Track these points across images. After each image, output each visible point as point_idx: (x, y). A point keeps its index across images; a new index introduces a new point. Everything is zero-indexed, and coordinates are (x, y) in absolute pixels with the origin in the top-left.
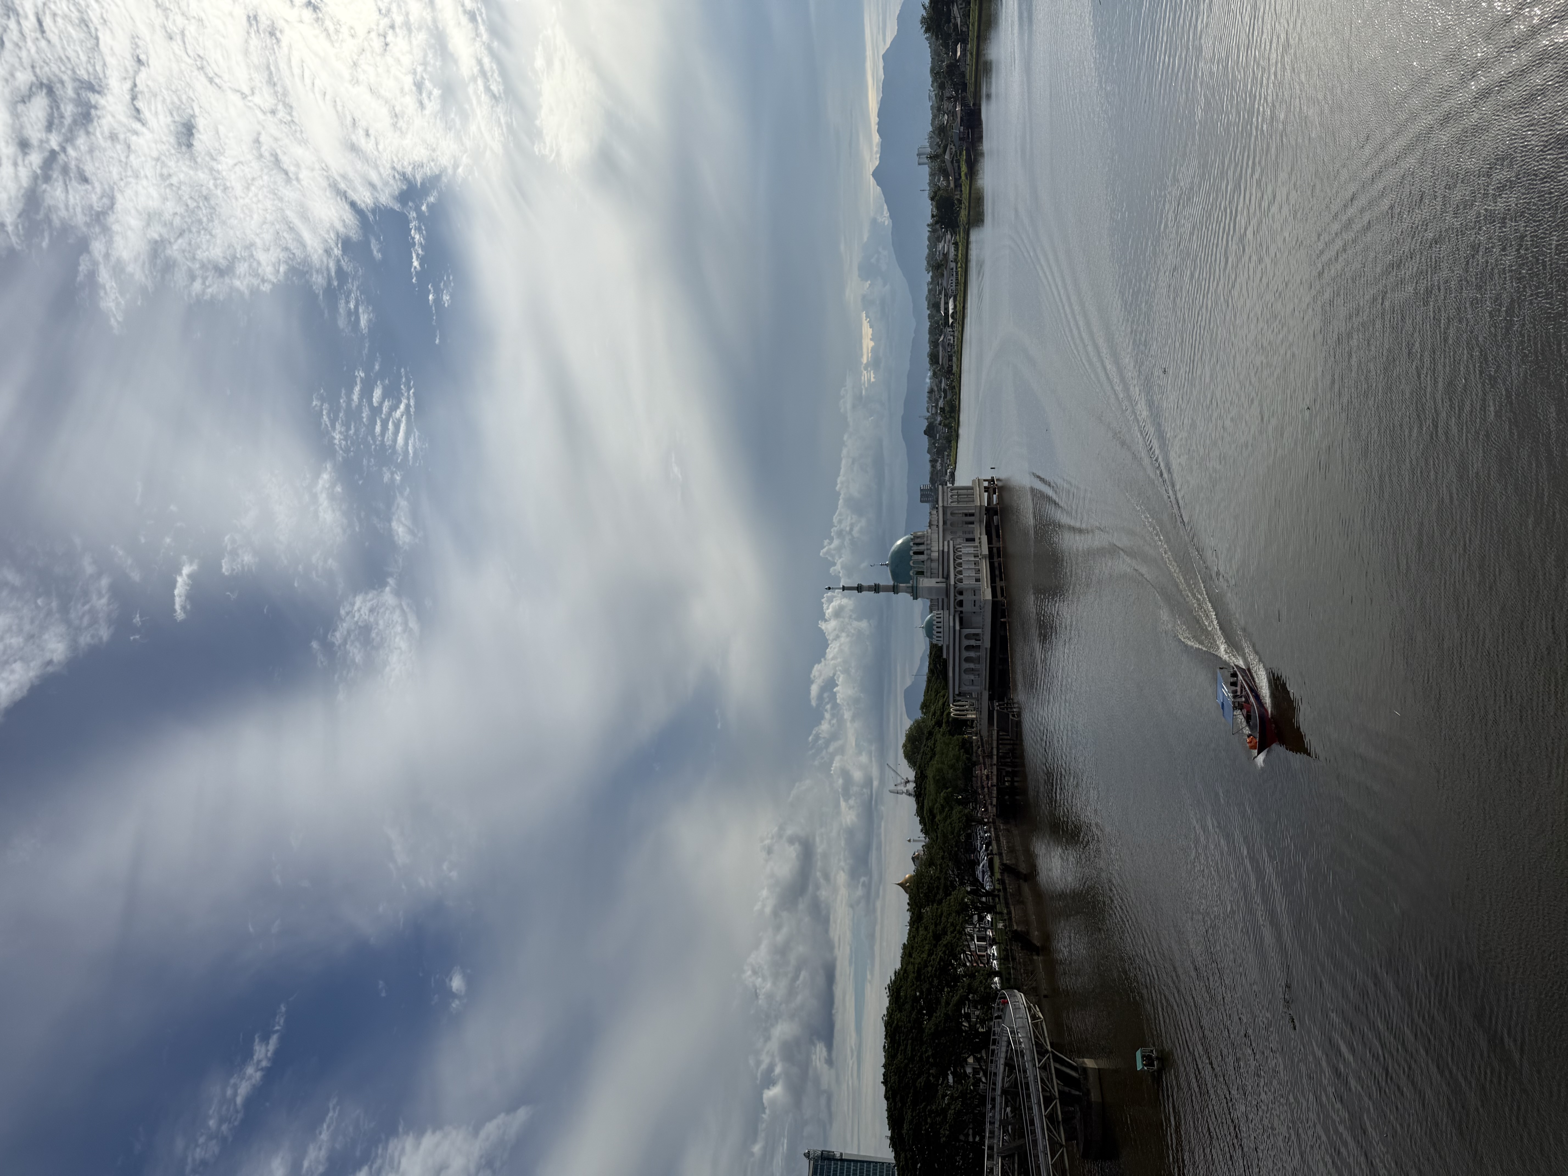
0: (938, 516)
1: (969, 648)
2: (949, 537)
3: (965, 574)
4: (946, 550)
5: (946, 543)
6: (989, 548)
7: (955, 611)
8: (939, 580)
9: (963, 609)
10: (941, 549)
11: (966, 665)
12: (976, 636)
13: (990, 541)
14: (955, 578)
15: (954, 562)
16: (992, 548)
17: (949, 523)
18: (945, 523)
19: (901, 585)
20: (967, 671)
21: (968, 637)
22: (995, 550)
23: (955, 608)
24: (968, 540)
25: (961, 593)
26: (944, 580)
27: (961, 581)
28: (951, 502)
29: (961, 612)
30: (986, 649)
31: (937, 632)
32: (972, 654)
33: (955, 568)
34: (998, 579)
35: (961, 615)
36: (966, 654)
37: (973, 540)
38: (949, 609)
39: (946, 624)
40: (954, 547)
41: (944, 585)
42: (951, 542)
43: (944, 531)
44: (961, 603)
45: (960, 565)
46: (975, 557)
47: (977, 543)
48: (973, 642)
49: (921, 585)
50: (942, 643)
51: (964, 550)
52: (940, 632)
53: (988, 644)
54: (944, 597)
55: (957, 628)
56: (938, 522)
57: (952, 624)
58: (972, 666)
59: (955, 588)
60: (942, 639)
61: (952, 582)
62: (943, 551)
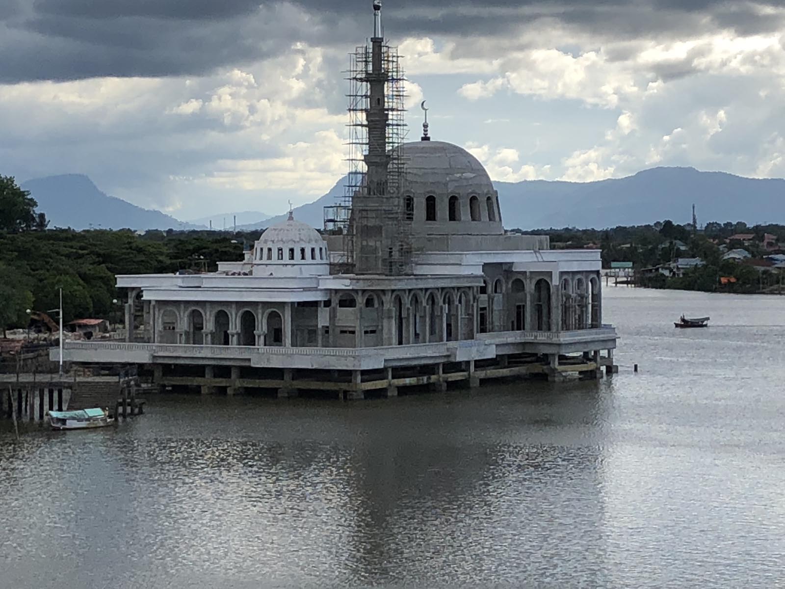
1: (248, 321)
6: (468, 362)
7: (329, 292)
13: (481, 363)
16: (468, 369)
20: (196, 318)
21: (274, 319)
22: (462, 374)
23: (338, 291)
37: (483, 328)
44: (347, 302)
48: (261, 328)
50: (256, 260)
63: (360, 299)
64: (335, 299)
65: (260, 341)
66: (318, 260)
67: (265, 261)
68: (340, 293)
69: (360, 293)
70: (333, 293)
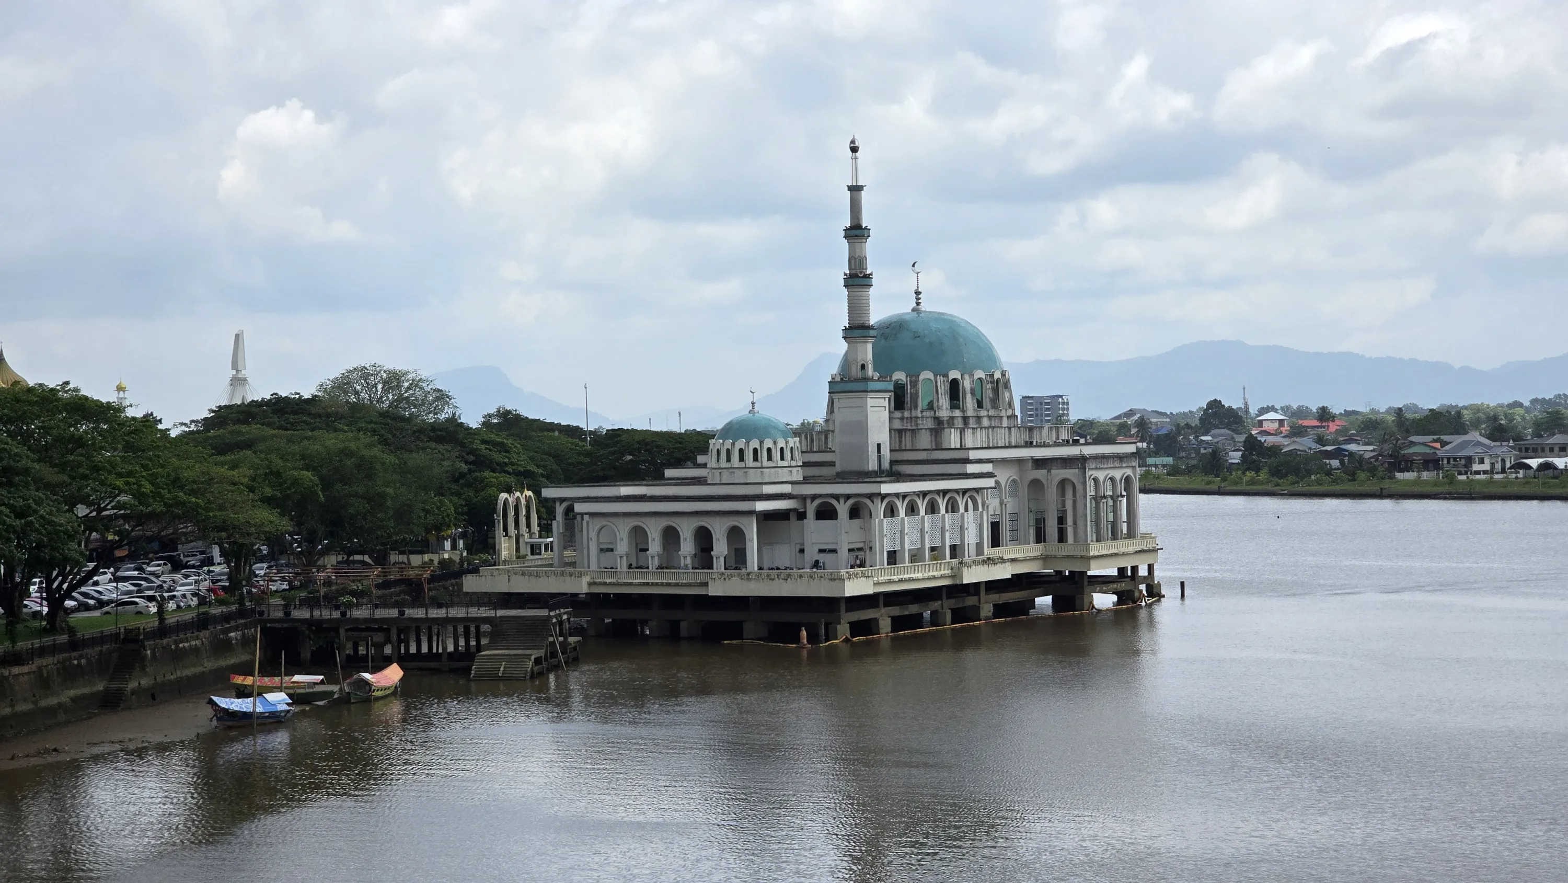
0: (1056, 444)
1: (704, 538)
2: (1004, 476)
3: (909, 524)
4: (971, 469)
5: (988, 468)
6: (977, 585)
7: (803, 498)
8: (886, 451)
9: (810, 521)
10: (973, 455)
11: (654, 531)
12: (738, 558)
13: (994, 586)
14: (897, 495)
15: (938, 492)
16: (977, 593)
17: (1041, 474)
18: (1039, 463)
19: (869, 347)
20: (638, 535)
21: (736, 535)
22: (971, 601)
23: (814, 497)
24: (995, 527)
25: (855, 513)
26: (886, 465)
27: (891, 511)
28: (1096, 480)
29: (802, 516)
30: (706, 584)
31: (741, 451)
32: (687, 547)
33: (924, 494)
34: (896, 611)
35: (793, 517)
36: (687, 530)
37: (996, 542)
38: (806, 480)
39: (769, 475)
40: (977, 490)
41: (873, 465)
42: (990, 482)
43: (1020, 461)
44: (826, 513)
45: (932, 509)
46: (953, 548)
47: (988, 551)
48: (720, 548)
49: (870, 402)
50: (712, 463)
51: (970, 517)
52: (742, 459)
53: (716, 589)
54: (838, 468)
55: (761, 506)
56: (1039, 446)
57: (768, 490)
58: (655, 547)
59: (871, 496)
60: (723, 463)
61: (886, 488)
62: (967, 461)
63: (843, 509)
64: (811, 509)
65: (719, 564)
68: (817, 502)
69: (842, 501)
70: (809, 501)
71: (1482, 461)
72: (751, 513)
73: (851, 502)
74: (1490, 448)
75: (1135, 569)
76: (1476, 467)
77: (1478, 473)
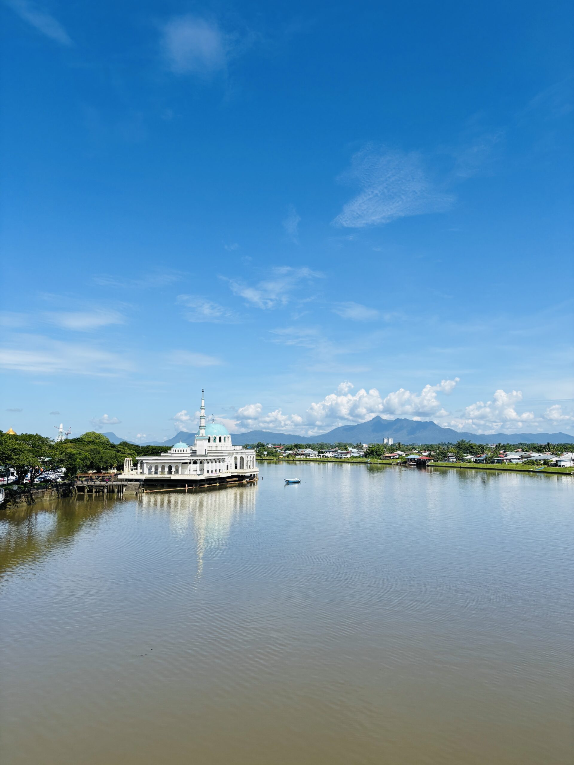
1: (170, 468)
3: (211, 465)
5: (227, 454)
6: (224, 477)
8: (207, 451)
9: (192, 464)
11: (160, 466)
12: (177, 471)
13: (227, 478)
14: (209, 459)
16: (224, 479)
20: (156, 467)
21: (177, 467)
24: (228, 466)
25: (201, 463)
26: (207, 453)
27: (207, 463)
29: (190, 463)
30: (170, 477)
32: (167, 469)
35: (188, 463)
36: (166, 466)
37: (228, 469)
39: (183, 455)
40: (225, 459)
41: (204, 453)
42: (227, 457)
44: (195, 462)
45: (216, 462)
46: (219, 470)
47: (226, 471)
48: (173, 470)
49: (204, 441)
51: (223, 464)
52: (178, 452)
54: (197, 454)
55: (182, 461)
57: (183, 458)
59: (204, 459)
61: (207, 458)
62: (223, 453)
63: (199, 462)
64: (192, 462)
65: (173, 473)
66: (187, 452)
67: (174, 452)
68: (193, 461)
69: (198, 460)
70: (192, 460)
71: (312, 454)
72: (180, 463)
73: (200, 461)
74: (313, 452)
75: (254, 475)
76: (311, 456)
77: (311, 457)
